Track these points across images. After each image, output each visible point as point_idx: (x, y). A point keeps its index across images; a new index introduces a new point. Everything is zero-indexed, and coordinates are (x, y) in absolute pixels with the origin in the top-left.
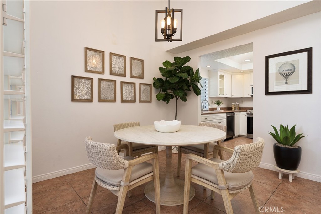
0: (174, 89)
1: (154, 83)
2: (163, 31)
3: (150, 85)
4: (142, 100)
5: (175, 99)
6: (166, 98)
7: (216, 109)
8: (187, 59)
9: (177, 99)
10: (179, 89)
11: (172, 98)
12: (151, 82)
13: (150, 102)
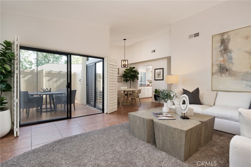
0: (129, 78)
1: (123, 76)
2: (123, 65)
3: (121, 76)
4: (118, 81)
5: (130, 81)
6: (127, 81)
7: (149, 85)
8: (134, 68)
9: (131, 81)
10: (131, 78)
11: (129, 81)
12: (122, 75)
13: (121, 82)
